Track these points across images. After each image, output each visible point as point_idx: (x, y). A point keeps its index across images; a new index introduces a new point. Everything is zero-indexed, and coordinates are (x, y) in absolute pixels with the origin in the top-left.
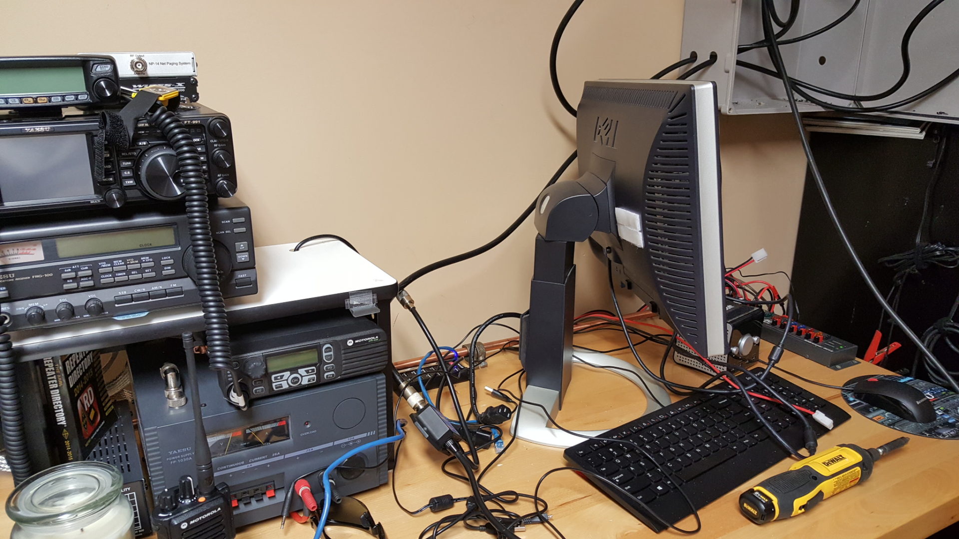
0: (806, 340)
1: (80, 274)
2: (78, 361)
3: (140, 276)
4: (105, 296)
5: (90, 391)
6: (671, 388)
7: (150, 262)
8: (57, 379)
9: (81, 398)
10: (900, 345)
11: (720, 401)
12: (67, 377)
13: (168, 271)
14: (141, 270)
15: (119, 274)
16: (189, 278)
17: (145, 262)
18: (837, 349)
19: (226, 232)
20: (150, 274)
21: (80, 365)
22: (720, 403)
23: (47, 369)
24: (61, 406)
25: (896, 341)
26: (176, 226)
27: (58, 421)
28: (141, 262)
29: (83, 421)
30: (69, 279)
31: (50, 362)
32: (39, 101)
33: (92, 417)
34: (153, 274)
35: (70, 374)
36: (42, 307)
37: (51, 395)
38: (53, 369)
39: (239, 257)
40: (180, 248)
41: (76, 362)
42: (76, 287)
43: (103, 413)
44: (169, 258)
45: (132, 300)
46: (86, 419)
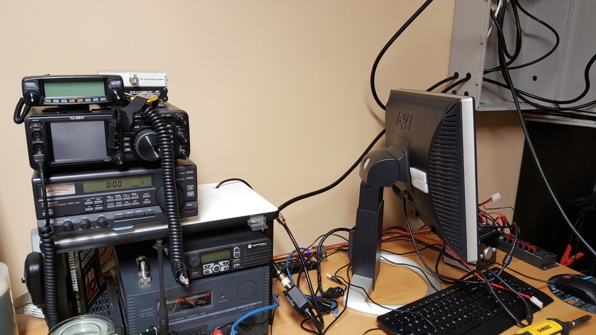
0: (525, 251)
1: (96, 202)
2: (87, 253)
3: (130, 204)
4: (109, 216)
5: (92, 271)
6: (443, 279)
7: (136, 196)
8: (75, 263)
9: (87, 275)
10: (583, 254)
11: (473, 288)
12: (80, 262)
13: (147, 202)
14: (131, 201)
15: (118, 203)
16: (158, 206)
17: (134, 196)
18: (545, 257)
19: (182, 179)
20: (136, 203)
21: (88, 255)
22: (473, 289)
23: (69, 257)
24: (76, 280)
25: (580, 252)
26: (153, 175)
27: (74, 289)
28: (131, 196)
29: (88, 289)
30: (89, 205)
31: (72, 253)
32: (78, 101)
33: (92, 286)
34: (138, 203)
35: (83, 260)
36: (72, 221)
37: (71, 273)
38: (73, 257)
39: (189, 194)
40: (154, 188)
41: (86, 253)
42: (93, 210)
43: (99, 284)
44: (148, 194)
45: (125, 218)
46: (89, 288)
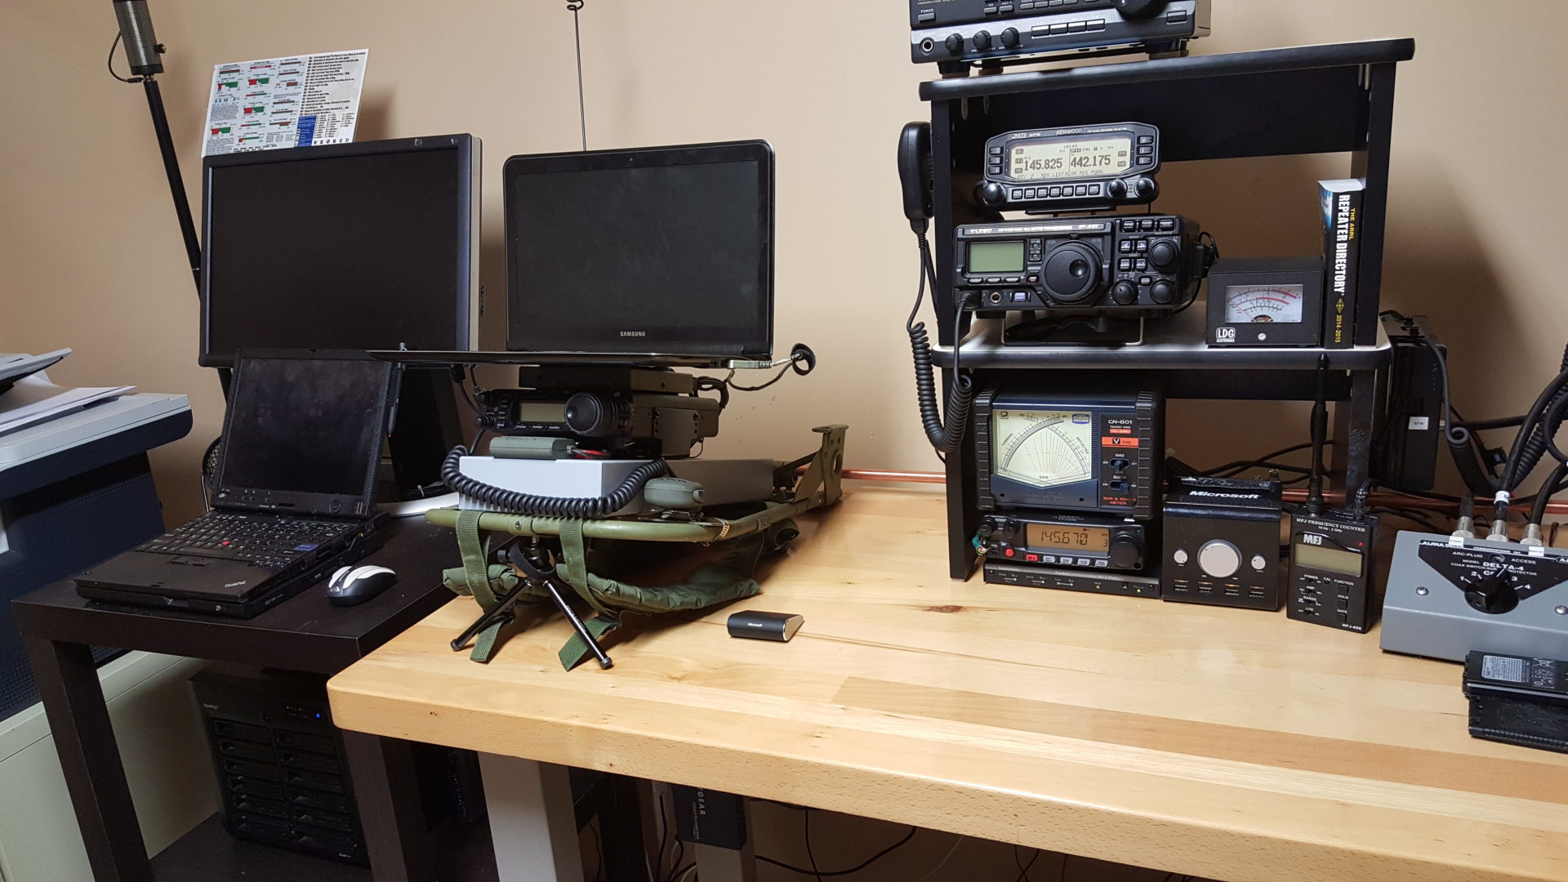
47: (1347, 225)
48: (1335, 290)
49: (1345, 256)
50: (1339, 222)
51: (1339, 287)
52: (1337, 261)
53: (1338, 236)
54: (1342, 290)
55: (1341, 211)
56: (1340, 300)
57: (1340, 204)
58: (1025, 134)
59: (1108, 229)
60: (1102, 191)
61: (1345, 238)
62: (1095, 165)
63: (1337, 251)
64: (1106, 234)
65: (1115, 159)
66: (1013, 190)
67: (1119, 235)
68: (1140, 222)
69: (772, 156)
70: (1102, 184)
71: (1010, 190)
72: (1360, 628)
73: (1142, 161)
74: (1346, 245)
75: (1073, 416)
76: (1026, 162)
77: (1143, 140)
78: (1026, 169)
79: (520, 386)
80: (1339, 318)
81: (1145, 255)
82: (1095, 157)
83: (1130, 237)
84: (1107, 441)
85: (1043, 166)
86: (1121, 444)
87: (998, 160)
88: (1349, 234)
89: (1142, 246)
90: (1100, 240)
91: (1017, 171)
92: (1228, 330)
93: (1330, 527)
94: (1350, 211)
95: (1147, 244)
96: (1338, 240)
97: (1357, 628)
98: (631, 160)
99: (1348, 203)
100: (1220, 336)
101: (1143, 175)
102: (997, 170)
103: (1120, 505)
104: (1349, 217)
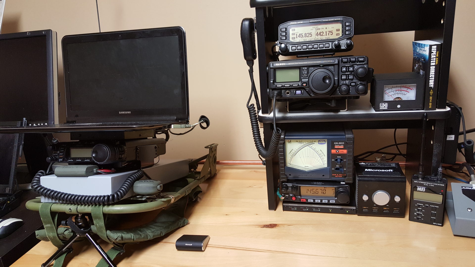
47: (435, 58)
48: (430, 86)
49: (434, 72)
50: (432, 57)
51: (431, 85)
52: (430, 74)
53: (431, 63)
54: (432, 86)
55: (433, 53)
56: (432, 90)
57: (432, 50)
58: (296, 22)
59: (336, 62)
60: (330, 46)
61: (434, 64)
62: (326, 35)
63: (431, 70)
64: (336, 64)
65: (335, 32)
66: (292, 47)
67: (341, 64)
68: (350, 59)
69: (184, 33)
70: (330, 43)
71: (291, 46)
72: (441, 225)
73: (347, 33)
74: (434, 67)
75: (319, 141)
76: (297, 35)
77: (347, 24)
78: (297, 38)
79: (71, 139)
80: (431, 98)
81: (353, 73)
82: (326, 32)
83: (346, 66)
84: (333, 151)
85: (304, 36)
86: (340, 152)
87: (284, 34)
88: (436, 62)
89: (351, 69)
90: (333, 67)
91: (293, 38)
92: (385, 104)
93: (429, 184)
94: (436, 53)
95: (353, 69)
96: (431, 65)
97: (440, 224)
98: (120, 36)
99: (436, 49)
100: (381, 107)
101: (348, 39)
102: (284, 38)
103: (339, 177)
104: (436, 55)
